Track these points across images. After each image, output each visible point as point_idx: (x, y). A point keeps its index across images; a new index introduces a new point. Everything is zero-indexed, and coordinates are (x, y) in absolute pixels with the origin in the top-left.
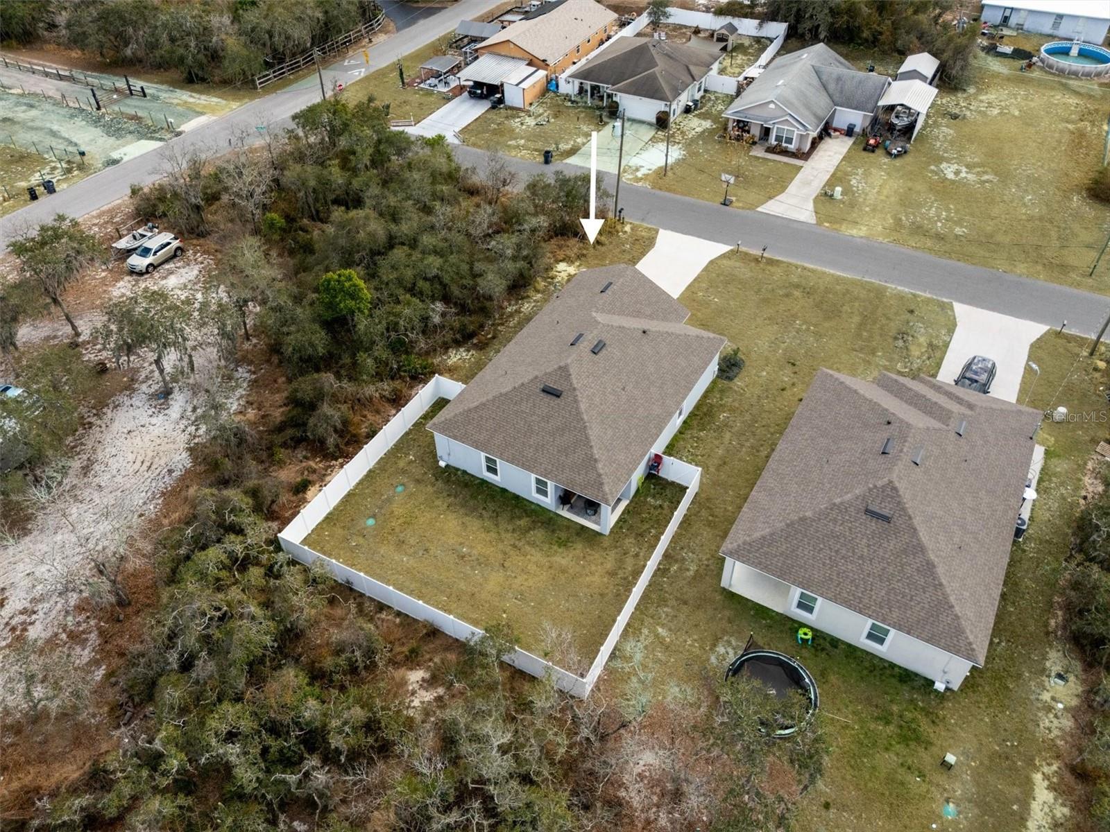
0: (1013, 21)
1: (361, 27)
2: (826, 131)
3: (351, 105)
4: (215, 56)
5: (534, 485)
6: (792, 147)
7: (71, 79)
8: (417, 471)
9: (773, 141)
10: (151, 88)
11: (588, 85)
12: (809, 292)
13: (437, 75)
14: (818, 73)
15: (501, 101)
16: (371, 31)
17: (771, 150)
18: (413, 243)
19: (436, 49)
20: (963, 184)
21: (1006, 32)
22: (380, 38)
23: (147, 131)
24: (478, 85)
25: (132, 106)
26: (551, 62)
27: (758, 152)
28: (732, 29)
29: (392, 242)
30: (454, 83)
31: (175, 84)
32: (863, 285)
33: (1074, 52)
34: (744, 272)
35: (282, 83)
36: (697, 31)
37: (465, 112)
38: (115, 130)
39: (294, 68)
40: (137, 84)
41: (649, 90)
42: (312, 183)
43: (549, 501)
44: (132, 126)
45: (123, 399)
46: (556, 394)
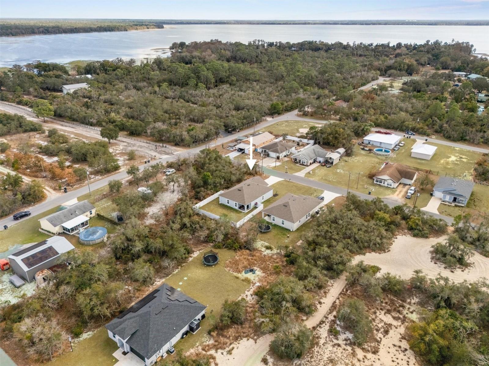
0: (371, 143)
1: (215, 136)
2: (315, 161)
3: (212, 149)
4: (182, 140)
5: (235, 204)
6: (305, 164)
7: (150, 143)
8: (216, 203)
9: (301, 163)
10: (167, 146)
11: (264, 150)
12: (296, 186)
13: (231, 147)
14: (314, 150)
15: (244, 152)
16: (217, 137)
17: (301, 164)
18: (220, 171)
19: (232, 142)
20: (341, 173)
21: (369, 145)
22: (219, 139)
23: (168, 154)
24: (240, 149)
25: (163, 149)
26: (256, 145)
27: (298, 165)
28: (301, 141)
29: (216, 170)
30: (234, 148)
31: (172, 145)
32: (308, 187)
33: (383, 150)
34: (285, 183)
35: (196, 146)
36: (294, 141)
37: (236, 154)
38: (160, 153)
39: (199, 144)
40: (165, 145)
41: (276, 151)
42: (202, 162)
43: (237, 208)
44: (164, 152)
45: (166, 192)
46: (240, 190)
